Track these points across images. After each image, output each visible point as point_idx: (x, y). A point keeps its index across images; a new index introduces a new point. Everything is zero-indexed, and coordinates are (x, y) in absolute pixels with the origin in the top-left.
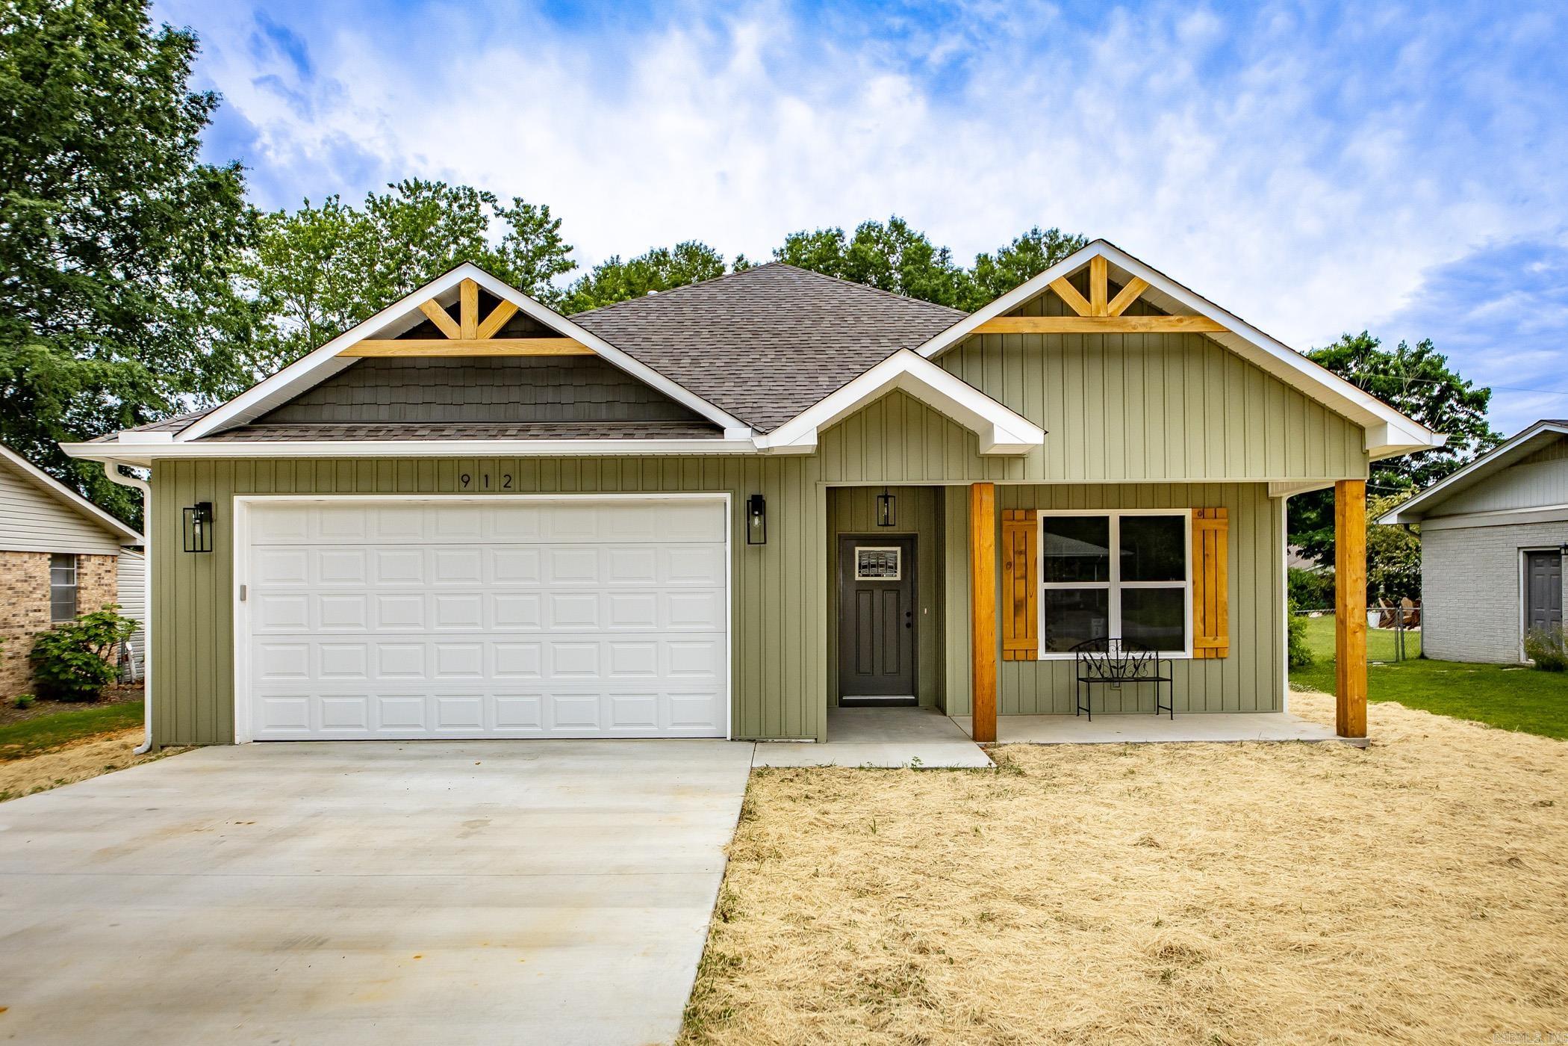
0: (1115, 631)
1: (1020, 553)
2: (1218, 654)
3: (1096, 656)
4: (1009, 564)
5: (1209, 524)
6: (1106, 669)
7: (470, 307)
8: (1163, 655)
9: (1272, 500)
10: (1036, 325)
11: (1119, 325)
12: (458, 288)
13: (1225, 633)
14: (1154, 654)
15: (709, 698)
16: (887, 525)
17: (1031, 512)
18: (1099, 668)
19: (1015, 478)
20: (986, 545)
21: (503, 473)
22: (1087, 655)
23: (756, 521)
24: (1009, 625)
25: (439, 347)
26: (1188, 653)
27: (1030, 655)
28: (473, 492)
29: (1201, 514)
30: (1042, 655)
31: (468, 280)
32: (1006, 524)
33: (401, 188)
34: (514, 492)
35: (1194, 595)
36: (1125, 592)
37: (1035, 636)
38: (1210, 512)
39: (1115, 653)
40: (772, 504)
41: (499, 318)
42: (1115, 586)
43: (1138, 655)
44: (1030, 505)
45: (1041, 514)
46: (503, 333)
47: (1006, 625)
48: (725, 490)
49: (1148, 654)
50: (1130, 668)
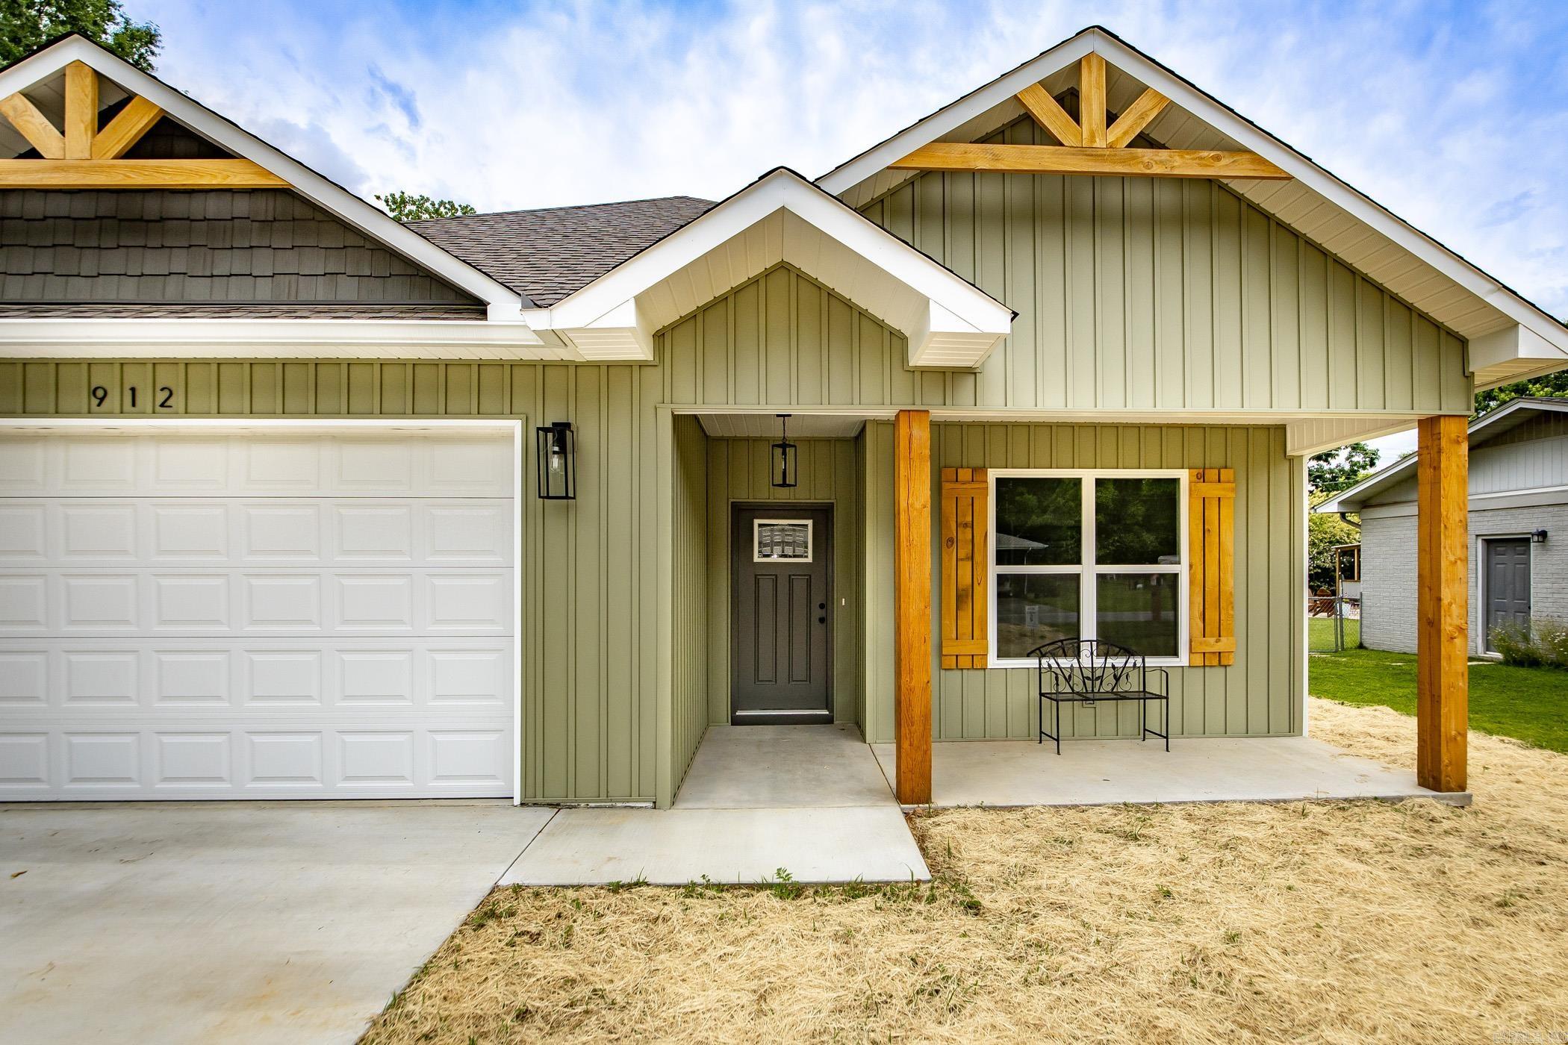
0: (1089, 629)
1: (966, 525)
2: (1220, 660)
3: (1065, 663)
4: (951, 540)
5: (1210, 490)
6: (1077, 680)
8: (1152, 662)
9: (1291, 460)
10: (996, 158)
11: (1123, 162)
12: (61, 76)
13: (1231, 634)
14: (1139, 661)
15: (493, 737)
16: (784, 485)
17: (979, 471)
18: (1068, 680)
20: (918, 505)
21: (159, 386)
22: (1052, 662)
23: (555, 462)
24: (949, 623)
25: (27, 172)
26: (1183, 659)
27: (977, 662)
28: (110, 414)
29: (1202, 477)
30: (993, 661)
31: (79, 64)
32: (946, 486)
34: (176, 415)
35: (1191, 582)
36: (1101, 578)
37: (984, 637)
38: (1212, 474)
39: (1088, 658)
41: (131, 125)
42: (1089, 570)
43: (1119, 662)
44: (977, 462)
45: (993, 474)
46: (138, 150)
47: (945, 622)
48: (512, 414)
49: (1131, 661)
50: (1109, 680)
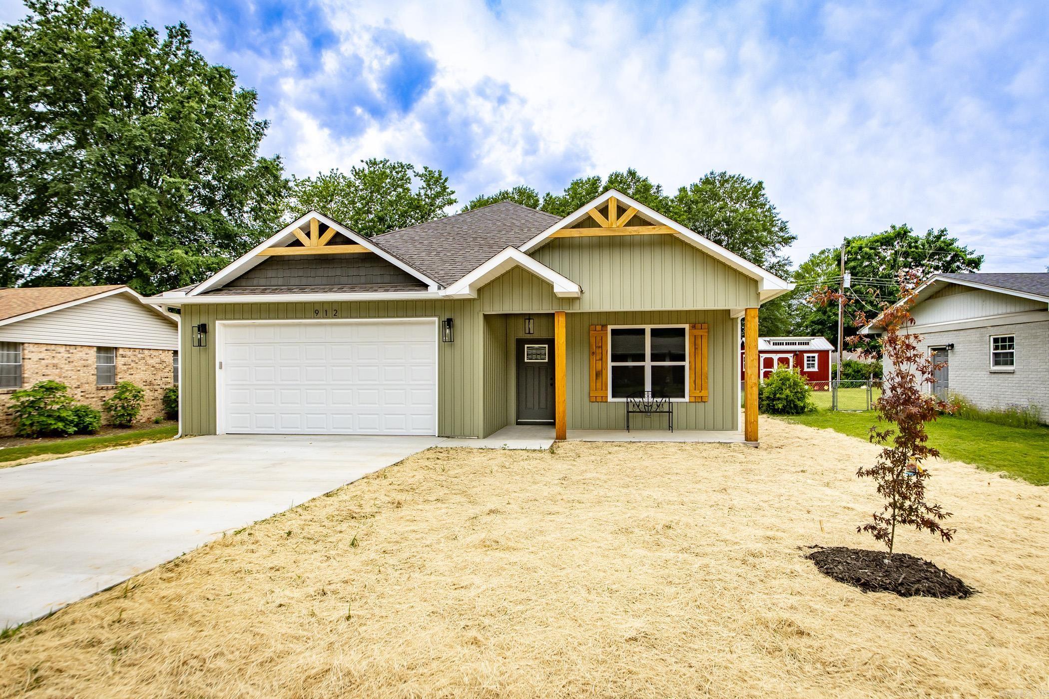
0: (648, 387)
1: (599, 347)
2: (702, 400)
3: (637, 400)
4: (593, 353)
5: (698, 332)
6: (642, 406)
7: (314, 231)
8: (672, 400)
9: (733, 319)
10: (581, 233)
11: (622, 232)
12: (309, 223)
13: (707, 389)
14: (667, 400)
15: (429, 416)
16: (529, 333)
17: (604, 327)
18: (638, 406)
19: (576, 309)
21: (334, 308)
22: (632, 399)
23: (448, 331)
24: (593, 384)
25: (301, 250)
26: (687, 399)
27: (604, 400)
28: (319, 318)
29: (693, 327)
30: (610, 399)
31: (314, 218)
32: (592, 332)
33: (367, 163)
34: (338, 318)
35: (690, 369)
36: (653, 367)
37: (607, 390)
38: (699, 326)
39: (648, 398)
40: (457, 322)
41: (328, 235)
42: (648, 364)
43: (659, 400)
44: (604, 323)
45: (610, 328)
46: (330, 243)
47: (592, 384)
48: (435, 316)
49: (664, 399)
50: (655, 406)
